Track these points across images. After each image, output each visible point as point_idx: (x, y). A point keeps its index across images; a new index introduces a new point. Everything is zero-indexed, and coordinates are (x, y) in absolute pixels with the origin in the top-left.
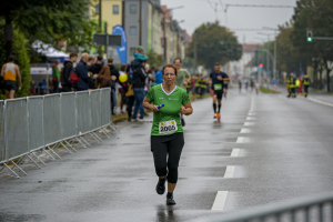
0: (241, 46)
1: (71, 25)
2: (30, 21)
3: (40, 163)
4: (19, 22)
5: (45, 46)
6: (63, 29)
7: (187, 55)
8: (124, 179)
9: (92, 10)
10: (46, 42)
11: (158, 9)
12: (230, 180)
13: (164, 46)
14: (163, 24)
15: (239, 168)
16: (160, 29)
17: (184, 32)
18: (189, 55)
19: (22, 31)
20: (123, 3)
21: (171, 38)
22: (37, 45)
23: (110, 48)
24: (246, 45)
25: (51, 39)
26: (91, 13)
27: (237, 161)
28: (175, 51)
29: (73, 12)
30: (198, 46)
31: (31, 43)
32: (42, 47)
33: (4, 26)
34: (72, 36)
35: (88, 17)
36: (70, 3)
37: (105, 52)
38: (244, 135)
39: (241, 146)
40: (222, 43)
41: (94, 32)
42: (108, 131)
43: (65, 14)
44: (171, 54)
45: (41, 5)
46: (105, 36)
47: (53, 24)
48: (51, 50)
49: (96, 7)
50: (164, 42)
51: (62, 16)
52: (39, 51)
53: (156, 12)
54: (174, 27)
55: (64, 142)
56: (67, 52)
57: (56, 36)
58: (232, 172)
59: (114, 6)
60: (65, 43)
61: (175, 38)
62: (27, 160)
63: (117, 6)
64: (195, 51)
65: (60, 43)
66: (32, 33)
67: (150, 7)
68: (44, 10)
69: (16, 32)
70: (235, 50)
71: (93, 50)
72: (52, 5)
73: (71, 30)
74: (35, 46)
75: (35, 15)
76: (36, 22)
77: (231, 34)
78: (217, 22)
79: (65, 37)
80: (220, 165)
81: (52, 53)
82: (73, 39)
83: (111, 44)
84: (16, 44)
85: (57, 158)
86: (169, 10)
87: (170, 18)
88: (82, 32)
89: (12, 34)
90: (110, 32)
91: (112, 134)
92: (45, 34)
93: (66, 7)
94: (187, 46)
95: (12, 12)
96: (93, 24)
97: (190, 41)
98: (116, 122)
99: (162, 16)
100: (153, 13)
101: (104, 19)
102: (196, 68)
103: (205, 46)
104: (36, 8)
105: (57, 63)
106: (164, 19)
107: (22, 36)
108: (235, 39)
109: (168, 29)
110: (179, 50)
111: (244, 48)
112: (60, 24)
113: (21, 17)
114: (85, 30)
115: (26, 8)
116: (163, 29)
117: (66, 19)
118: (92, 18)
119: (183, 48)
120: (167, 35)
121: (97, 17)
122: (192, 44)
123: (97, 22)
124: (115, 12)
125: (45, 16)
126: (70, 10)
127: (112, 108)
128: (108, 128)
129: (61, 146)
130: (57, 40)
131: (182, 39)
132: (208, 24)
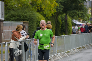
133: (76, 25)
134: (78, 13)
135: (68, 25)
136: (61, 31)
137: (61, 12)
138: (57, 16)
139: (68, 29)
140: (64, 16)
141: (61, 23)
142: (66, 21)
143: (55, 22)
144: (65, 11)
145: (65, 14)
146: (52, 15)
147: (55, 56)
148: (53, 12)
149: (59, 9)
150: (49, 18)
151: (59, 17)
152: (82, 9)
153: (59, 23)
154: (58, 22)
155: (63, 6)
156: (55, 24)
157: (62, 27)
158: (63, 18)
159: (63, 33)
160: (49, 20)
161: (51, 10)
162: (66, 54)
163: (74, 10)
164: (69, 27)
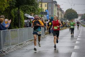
0: (78, 15)
1: (34, 10)
2: (24, 9)
3: (27, 45)
4: (21, 9)
5: (28, 15)
6: (33, 11)
7: (64, 17)
8: (48, 49)
9: (40, 6)
10: (28, 14)
11: (57, 5)
12: (75, 49)
13: (58, 15)
14: (58, 9)
15: (78, 46)
16: (57, 10)
17: (63, 11)
18: (65, 17)
19: (22, 11)
20: (48, 4)
21: (60, 13)
22: (26, 15)
23: (44, 15)
24: (79, 14)
25: (29, 13)
26: (39, 7)
27: (77, 45)
28: (61, 16)
29: (35, 6)
30: (67, 15)
31: (24, 14)
32: (27, 15)
33: (18, 10)
34: (35, 12)
35: (39, 8)
36: (34, 4)
37: (43, 16)
38: (79, 38)
39: (78, 41)
40: (73, 14)
41: (40, 11)
42: (44, 37)
43: (33, 7)
44: (60, 17)
45: (27, 5)
46: (43, 12)
47: (30, 9)
48: (29, 16)
49: (41, 5)
50: (58, 13)
51: (32, 7)
52: (26, 16)
53: (56, 6)
54: (61, 10)
55: (33, 39)
56: (33, 16)
57: (31, 12)
58: (76, 47)
59: (45, 5)
60: (33, 14)
61: (61, 13)
62: (23, 44)
63: (46, 5)
64: (66, 16)
65: (32, 14)
66: (25, 11)
67: (54, 5)
68: (28, 6)
69: (21, 11)
70: (76, 16)
71: (40, 16)
72: (30, 4)
73: (34, 11)
74: (25, 15)
75: (25, 7)
76: (26, 9)
77: (75, 11)
78: (72, 9)
79: (33, 13)
80: (73, 46)
81: (30, 17)
82: (35, 13)
83: (44, 14)
84: (21, 14)
85: (31, 43)
86: (59, 5)
87: (60, 7)
88: (37, 11)
89: (20, 12)
90: (44, 11)
91: (45, 37)
92: (28, 12)
93: (33, 5)
94: (64, 15)
95: (20, 6)
96: (40, 9)
97: (65, 13)
98: (46, 34)
99: (57, 7)
100: (55, 6)
101: (43, 8)
102: (66, 20)
103: (69, 15)
104: (26, 5)
105: (31, 19)
106: (58, 8)
107: (22, 12)
108: (76, 13)
109: (59, 10)
110: (62, 16)
111: (79, 15)
112: (32, 9)
113: (22, 8)
114: (38, 11)
115: (23, 5)
116: (58, 10)
117: (33, 8)
118: (40, 8)
119: (63, 15)
120: (59, 12)
121: (41, 7)
122: (65, 14)
123: (41, 9)
124: (46, 6)
125: (28, 7)
126: (34, 6)
127: (45, 31)
128: (44, 36)
129: (32, 41)
130: (31, 13)
131: (63, 13)
132: (69, 9)
133: (28, 18)
134: (29, 7)
135: (21, 19)
136: (14, 24)
137: (14, 6)
138: (11, 10)
139: (21, 22)
140: (17, 10)
141: (14, 17)
142: (19, 15)
143: (9, 16)
144: (18, 5)
145: (17, 9)
146: (6, 9)
147: (9, 48)
148: (6, 6)
149: (12, 3)
150: (2, 12)
151: (12, 11)
152: (33, 4)
153: (12, 17)
154: (11, 15)
155: (16, 1)
156: (8, 18)
157: (15, 20)
158: (16, 13)
159: (16, 26)
160: (2, 14)
161: (4, 5)
162: (19, 46)
163: (26, 4)
164: (21, 20)
